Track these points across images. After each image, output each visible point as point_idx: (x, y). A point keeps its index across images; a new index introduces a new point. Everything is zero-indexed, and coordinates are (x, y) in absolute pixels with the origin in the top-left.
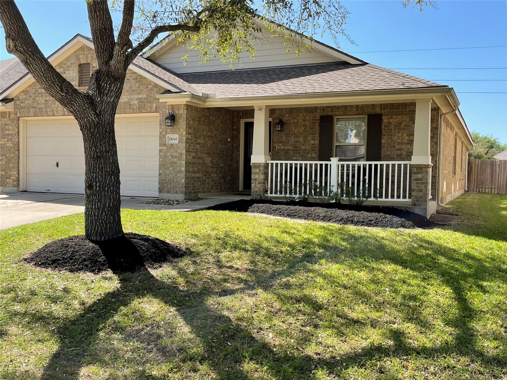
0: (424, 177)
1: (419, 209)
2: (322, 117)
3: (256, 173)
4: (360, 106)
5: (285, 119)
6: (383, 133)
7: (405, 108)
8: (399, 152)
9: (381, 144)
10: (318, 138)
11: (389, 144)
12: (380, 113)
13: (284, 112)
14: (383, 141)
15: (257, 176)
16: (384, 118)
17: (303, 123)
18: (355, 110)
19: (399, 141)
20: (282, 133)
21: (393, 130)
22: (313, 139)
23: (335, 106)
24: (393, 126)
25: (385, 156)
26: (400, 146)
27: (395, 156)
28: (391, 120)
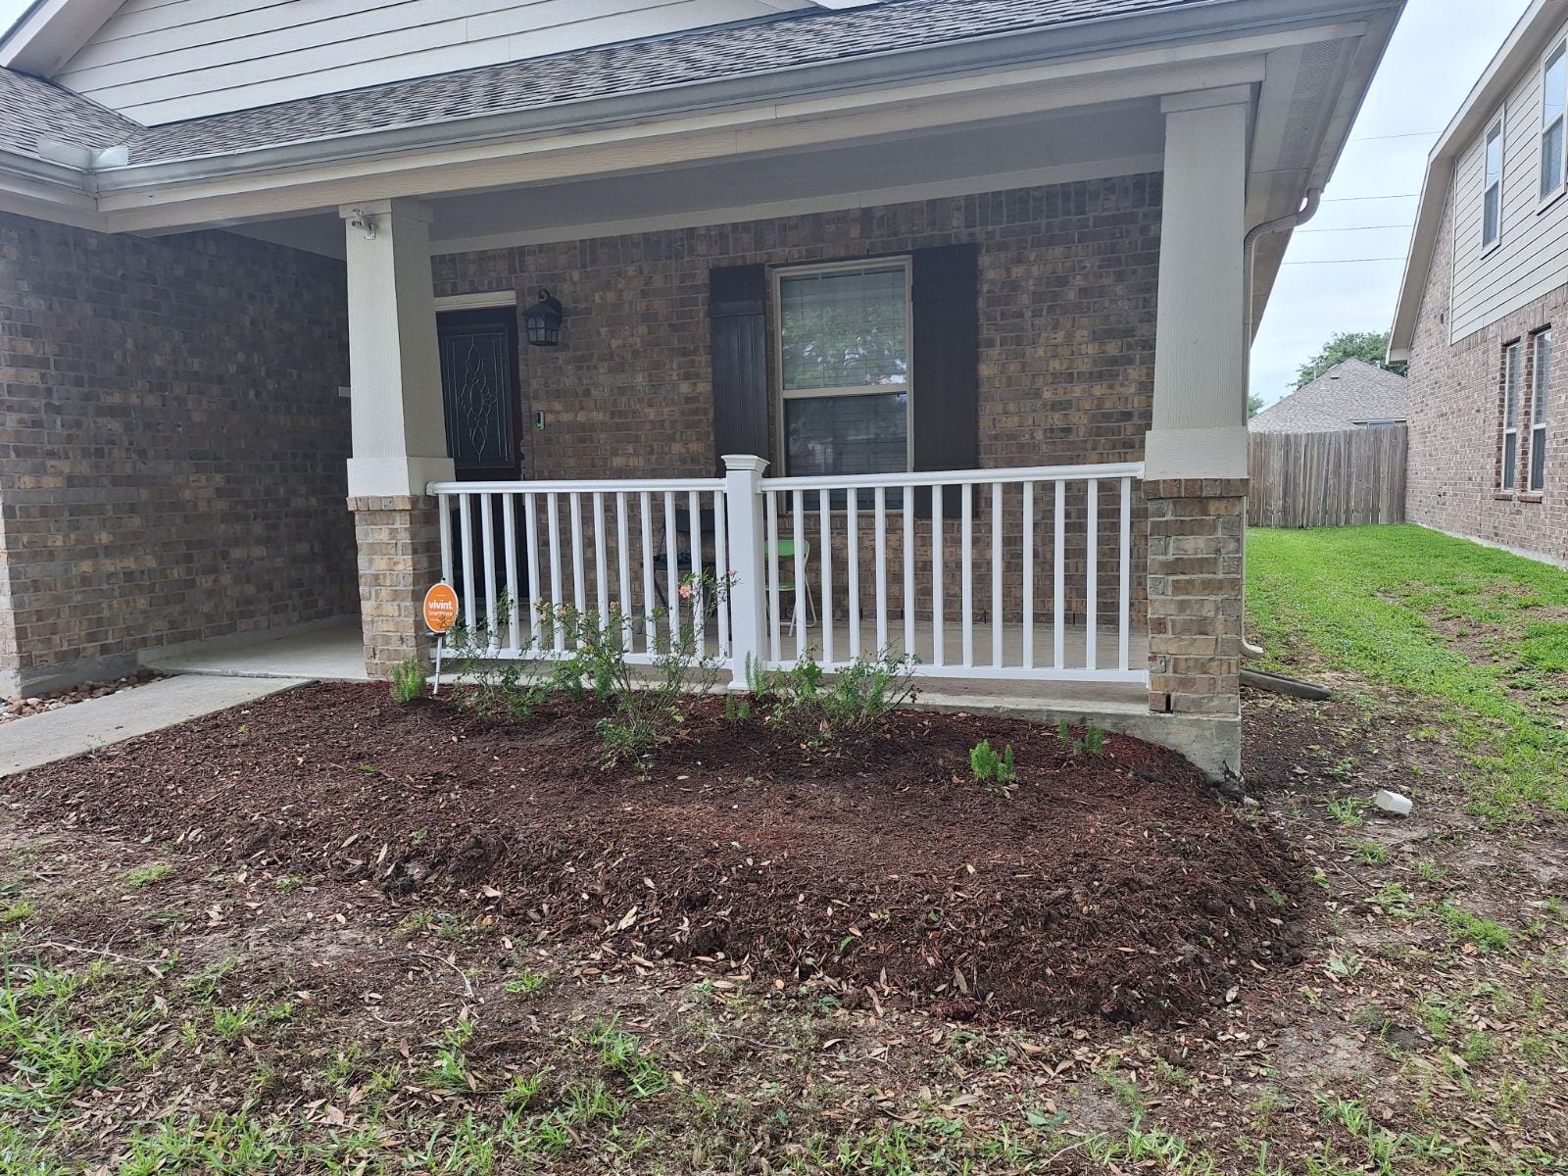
0: (1218, 551)
1: (1194, 731)
2: (716, 274)
3: (374, 548)
4: (878, 215)
5: (565, 294)
6: (985, 334)
7: (1081, 210)
8: (1057, 419)
9: (976, 383)
10: (706, 371)
11: (1010, 382)
12: (965, 239)
13: (563, 260)
14: (985, 370)
15: (381, 564)
16: (985, 260)
17: (641, 306)
18: (855, 232)
19: (1055, 365)
20: (561, 356)
21: (1028, 315)
22: (687, 377)
23: (771, 221)
24: (1025, 299)
25: (996, 437)
26: (1061, 391)
27: (1039, 435)
28: (1018, 271)
